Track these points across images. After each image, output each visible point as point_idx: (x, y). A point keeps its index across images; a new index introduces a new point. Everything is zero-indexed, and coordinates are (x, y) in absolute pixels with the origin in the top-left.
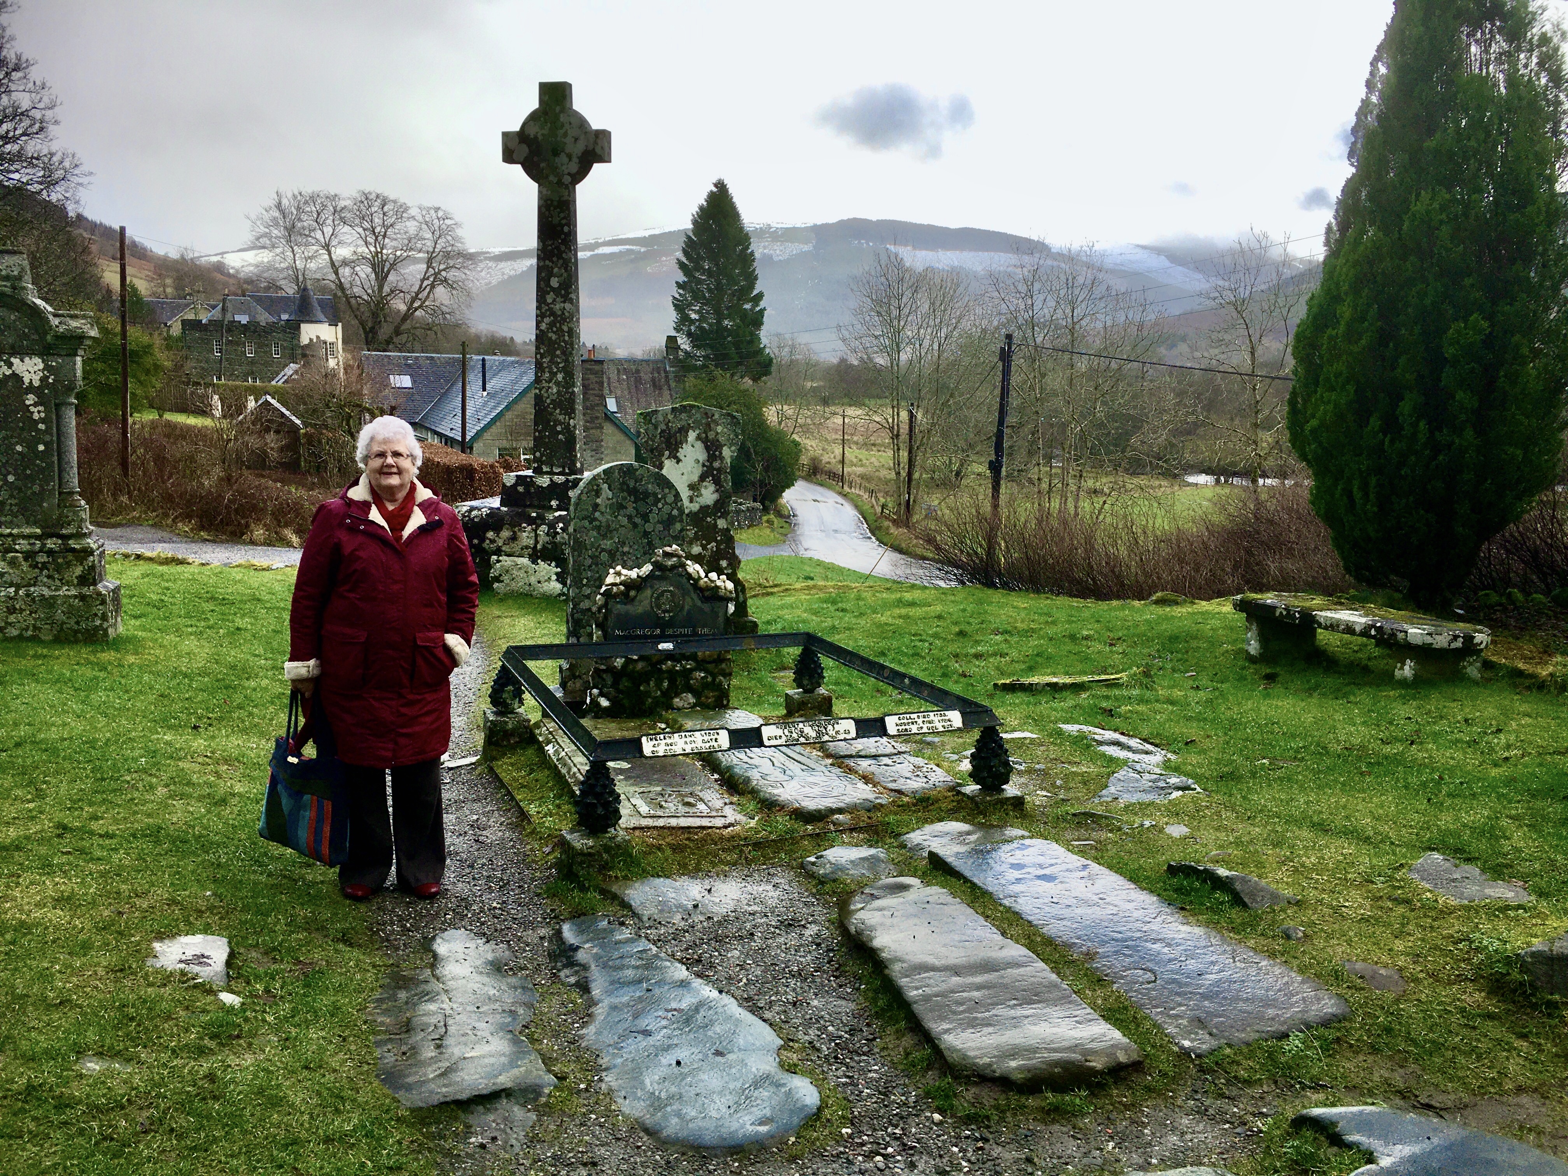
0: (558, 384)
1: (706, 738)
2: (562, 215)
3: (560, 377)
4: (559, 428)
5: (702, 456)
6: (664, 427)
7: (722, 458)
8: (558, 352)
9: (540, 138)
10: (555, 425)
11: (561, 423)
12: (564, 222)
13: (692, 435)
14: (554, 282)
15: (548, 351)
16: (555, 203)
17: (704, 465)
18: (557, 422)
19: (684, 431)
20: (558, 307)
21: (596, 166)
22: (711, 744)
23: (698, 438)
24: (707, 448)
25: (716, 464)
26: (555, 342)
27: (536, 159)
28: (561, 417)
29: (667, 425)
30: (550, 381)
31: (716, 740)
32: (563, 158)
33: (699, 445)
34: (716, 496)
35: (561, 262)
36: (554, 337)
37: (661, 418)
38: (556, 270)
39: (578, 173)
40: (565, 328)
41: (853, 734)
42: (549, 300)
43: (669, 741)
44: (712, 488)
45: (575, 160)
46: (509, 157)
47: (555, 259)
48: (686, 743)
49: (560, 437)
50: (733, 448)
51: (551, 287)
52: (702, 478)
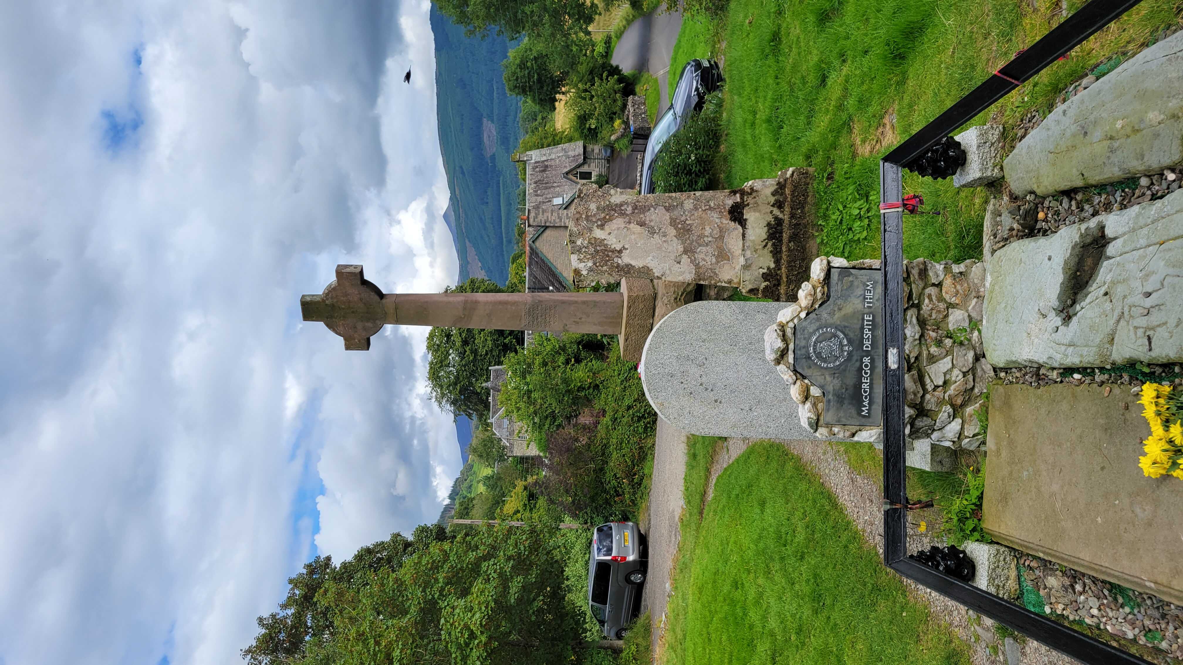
7: (622, 204)
13: (598, 234)
17: (629, 223)
19: (594, 243)
21: (365, 277)
24: (611, 219)
25: (629, 210)
33: (608, 226)
52: (642, 224)
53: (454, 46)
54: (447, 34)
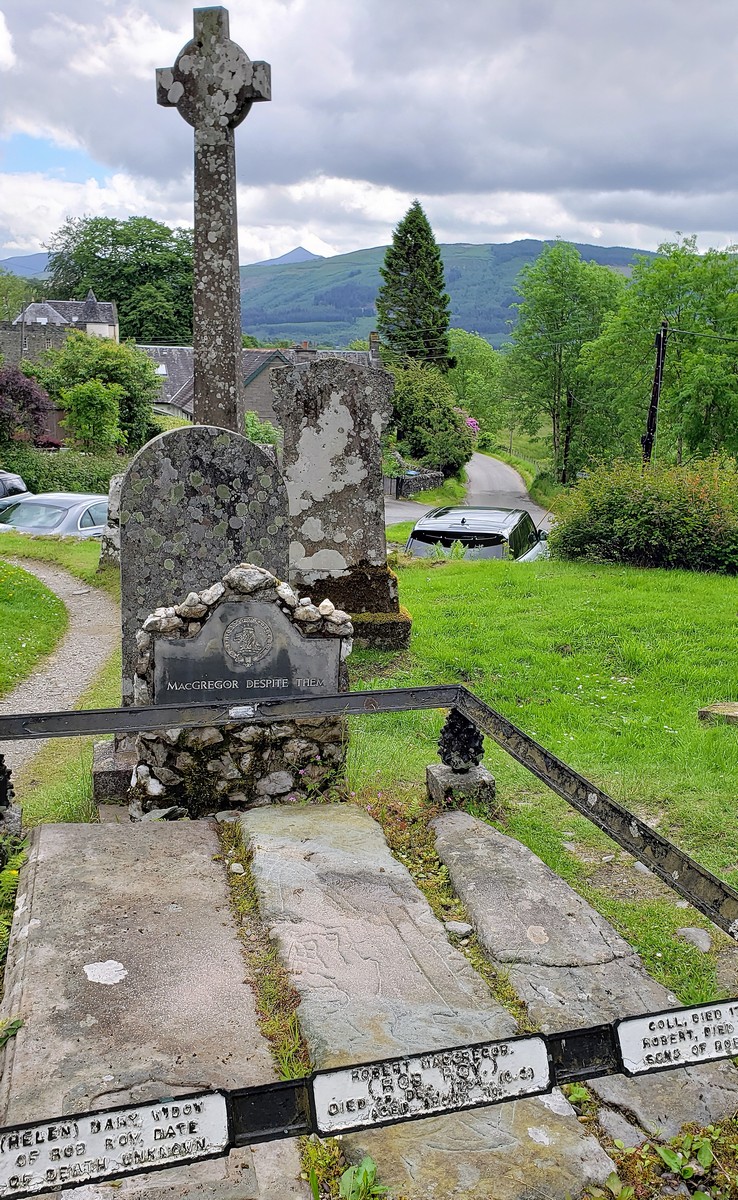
0: (217, 348)
1: (164, 1124)
2: (219, 162)
3: (219, 340)
4: (219, 396)
5: (348, 423)
6: (301, 388)
7: (371, 426)
8: (217, 314)
9: (195, 74)
10: (215, 393)
11: (221, 391)
12: (221, 169)
13: (335, 397)
14: (212, 237)
15: (206, 313)
16: (212, 149)
17: (349, 436)
18: (217, 390)
19: (324, 392)
20: (215, 264)
21: (255, 105)
22: (179, 1139)
23: (343, 401)
24: (354, 413)
25: (364, 435)
26: (213, 303)
27: (191, 99)
28: (221, 385)
29: (305, 384)
30: (207, 346)
31: (192, 1127)
32: (219, 95)
33: (344, 410)
34: (364, 473)
35: (218, 214)
36: (213, 297)
37: (297, 375)
38: (213, 224)
39: (237, 112)
40: (224, 288)
41: (542, 1078)
42: (207, 257)
43: (61, 1144)
44: (360, 462)
45: (233, 98)
46: (163, 98)
47: (212, 211)
48: (109, 1144)
49: (220, 405)
50: (385, 414)
51: (208, 242)
52: (348, 451)
53: (497, 267)
54: (510, 260)
